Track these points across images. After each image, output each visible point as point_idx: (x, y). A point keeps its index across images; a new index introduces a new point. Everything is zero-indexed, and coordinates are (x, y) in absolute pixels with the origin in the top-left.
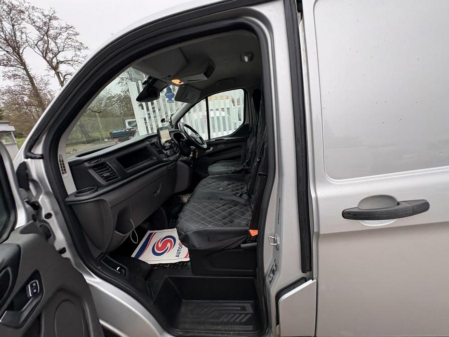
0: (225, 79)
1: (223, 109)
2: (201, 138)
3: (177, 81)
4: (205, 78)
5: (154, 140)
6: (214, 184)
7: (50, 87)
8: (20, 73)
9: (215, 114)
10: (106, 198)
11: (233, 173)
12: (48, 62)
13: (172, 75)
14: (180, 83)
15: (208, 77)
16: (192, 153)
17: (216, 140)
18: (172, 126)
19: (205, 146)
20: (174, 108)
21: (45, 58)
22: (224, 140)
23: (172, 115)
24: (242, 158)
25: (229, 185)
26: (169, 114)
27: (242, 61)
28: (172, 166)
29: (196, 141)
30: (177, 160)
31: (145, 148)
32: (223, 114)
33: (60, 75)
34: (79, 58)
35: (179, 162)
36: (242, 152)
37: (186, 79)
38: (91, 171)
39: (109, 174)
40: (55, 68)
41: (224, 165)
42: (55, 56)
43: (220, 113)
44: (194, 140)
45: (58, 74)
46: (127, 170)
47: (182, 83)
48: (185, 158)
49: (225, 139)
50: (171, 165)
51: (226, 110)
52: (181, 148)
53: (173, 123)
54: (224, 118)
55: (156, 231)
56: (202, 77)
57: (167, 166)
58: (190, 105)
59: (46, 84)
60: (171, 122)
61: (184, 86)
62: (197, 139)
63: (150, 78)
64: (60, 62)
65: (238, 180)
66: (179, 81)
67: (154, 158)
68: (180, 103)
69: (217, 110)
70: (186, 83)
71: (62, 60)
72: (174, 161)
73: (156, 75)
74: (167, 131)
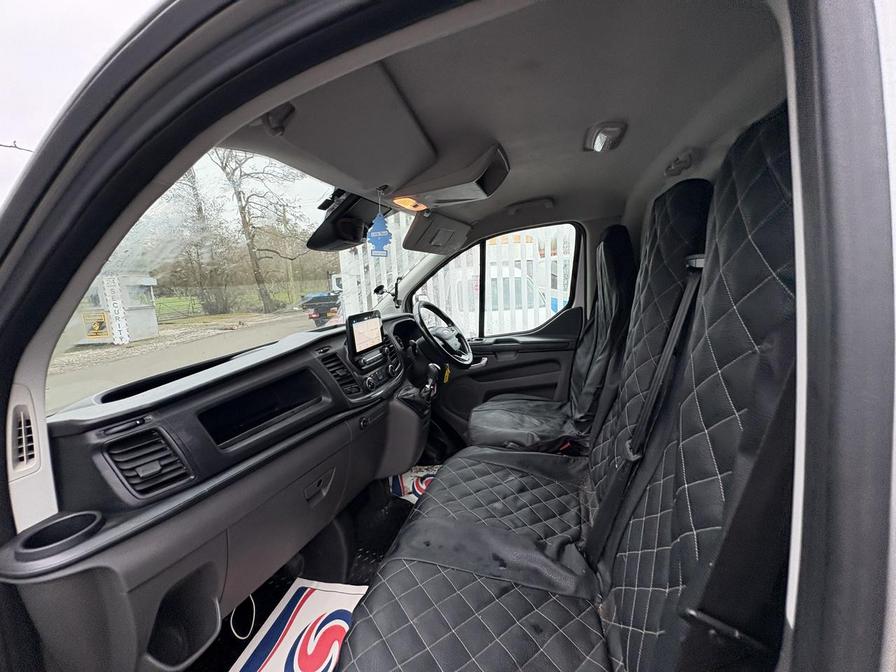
0: (529, 201)
1: (518, 264)
2: (459, 337)
3: (407, 203)
4: (483, 196)
5: (338, 346)
6: (480, 481)
7: (224, 216)
8: (184, 194)
9: (500, 272)
10: (116, 562)
11: (536, 447)
12: (227, 174)
13: (392, 184)
14: (415, 206)
15: (487, 193)
16: (431, 381)
17: (497, 342)
18: (398, 302)
19: (468, 358)
20: (406, 264)
21: (224, 169)
22: (516, 342)
23: (401, 279)
24: (558, 390)
25: (522, 490)
26: (395, 276)
27: (585, 149)
28: (373, 416)
29: (446, 345)
30: (389, 396)
31: (304, 372)
32: (518, 273)
33: (242, 196)
34: (276, 169)
35: (395, 403)
36: (559, 376)
37: (428, 197)
38: (102, 461)
39: (156, 467)
40: (236, 185)
41: (510, 410)
42: (240, 166)
43: (512, 272)
44: (440, 343)
45: (238, 194)
46: (223, 448)
47: (422, 207)
48: (413, 391)
49: (522, 339)
50: (372, 411)
51: (524, 264)
52: (407, 363)
53: (402, 297)
54: (518, 281)
55: (314, 584)
56: (472, 193)
57: (358, 418)
58: (442, 257)
59: (218, 211)
60: (395, 295)
61: (426, 215)
62: (449, 342)
63: (338, 193)
64: (245, 174)
65: (550, 474)
66: (414, 202)
67: (324, 398)
68: (417, 254)
69: (506, 263)
70: (432, 206)
71: (248, 173)
72: (381, 399)
73: (353, 187)
74: (376, 323)
